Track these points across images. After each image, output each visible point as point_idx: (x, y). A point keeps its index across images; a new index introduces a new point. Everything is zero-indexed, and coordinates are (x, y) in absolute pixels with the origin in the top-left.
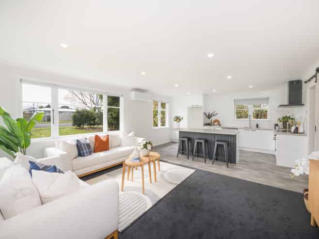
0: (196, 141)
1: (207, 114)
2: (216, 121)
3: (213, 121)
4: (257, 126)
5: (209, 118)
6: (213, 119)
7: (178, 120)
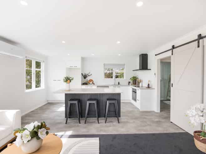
0: (88, 103)
1: (84, 75)
2: (91, 80)
3: (88, 81)
4: (119, 83)
5: (85, 78)
6: (88, 78)
7: (69, 81)
